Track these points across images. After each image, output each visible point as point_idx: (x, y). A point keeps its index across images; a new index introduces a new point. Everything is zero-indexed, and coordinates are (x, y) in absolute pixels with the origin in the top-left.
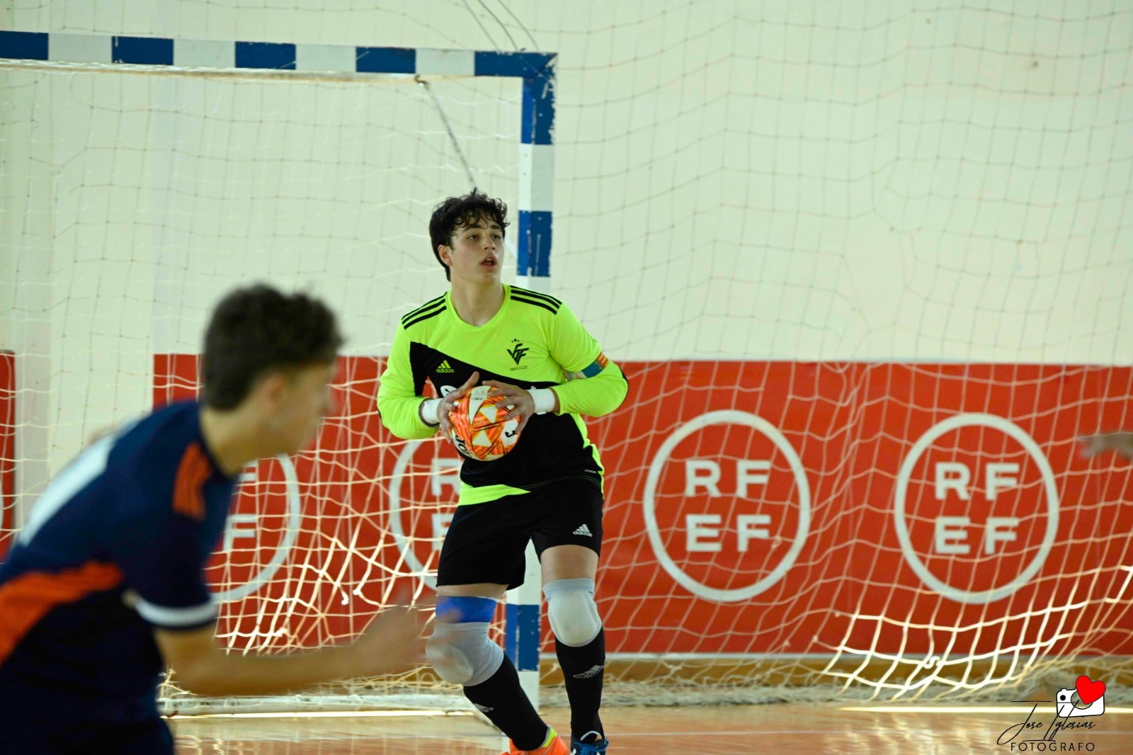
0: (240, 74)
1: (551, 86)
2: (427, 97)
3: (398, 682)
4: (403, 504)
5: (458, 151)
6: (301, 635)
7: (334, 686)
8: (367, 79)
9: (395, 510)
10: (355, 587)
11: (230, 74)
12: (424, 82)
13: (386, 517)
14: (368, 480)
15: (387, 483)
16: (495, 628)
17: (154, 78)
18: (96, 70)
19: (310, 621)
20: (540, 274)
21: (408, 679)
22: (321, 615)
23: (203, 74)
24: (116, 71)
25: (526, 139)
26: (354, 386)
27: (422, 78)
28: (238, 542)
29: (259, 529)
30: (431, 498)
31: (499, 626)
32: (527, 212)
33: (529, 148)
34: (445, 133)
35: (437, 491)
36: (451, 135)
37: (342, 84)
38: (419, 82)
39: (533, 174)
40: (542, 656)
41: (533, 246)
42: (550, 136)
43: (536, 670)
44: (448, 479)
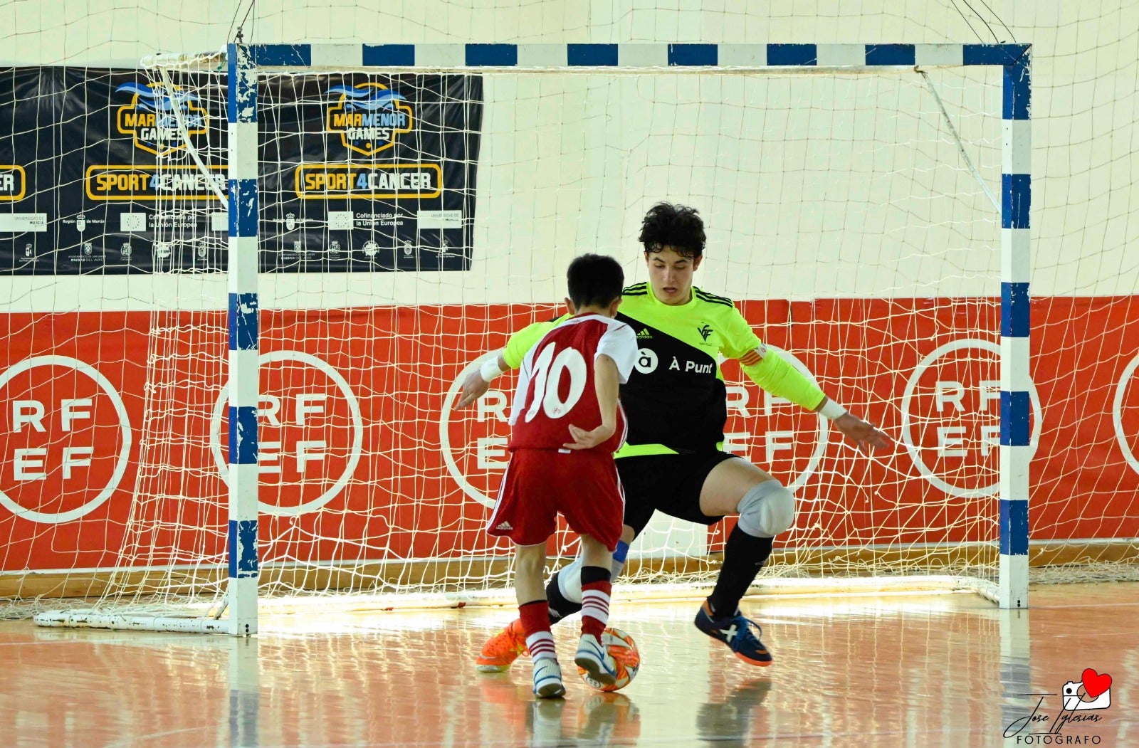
0: (771, 71)
1: (1027, 71)
2: (925, 84)
3: (911, 566)
4: (912, 420)
5: (951, 127)
6: (831, 529)
7: (859, 570)
8: (876, 71)
9: (905, 425)
10: (875, 489)
11: (763, 71)
12: (922, 72)
13: (899, 430)
14: (884, 401)
15: (899, 403)
16: (991, 520)
17: (703, 76)
18: (655, 72)
19: (839, 517)
20: (1021, 227)
21: (919, 564)
22: (847, 512)
23: (741, 72)
24: (672, 72)
25: (1006, 115)
26: (870, 323)
27: (919, 69)
28: (778, 454)
29: (795, 442)
30: (935, 414)
31: (994, 519)
32: (1009, 175)
33: (1010, 123)
34: (939, 112)
35: (940, 408)
36: (945, 114)
37: (854, 76)
38: (918, 72)
39: (1013, 144)
40: (1031, 542)
41: (1015, 204)
42: (1027, 112)
43: (1026, 554)
44: (949, 399)
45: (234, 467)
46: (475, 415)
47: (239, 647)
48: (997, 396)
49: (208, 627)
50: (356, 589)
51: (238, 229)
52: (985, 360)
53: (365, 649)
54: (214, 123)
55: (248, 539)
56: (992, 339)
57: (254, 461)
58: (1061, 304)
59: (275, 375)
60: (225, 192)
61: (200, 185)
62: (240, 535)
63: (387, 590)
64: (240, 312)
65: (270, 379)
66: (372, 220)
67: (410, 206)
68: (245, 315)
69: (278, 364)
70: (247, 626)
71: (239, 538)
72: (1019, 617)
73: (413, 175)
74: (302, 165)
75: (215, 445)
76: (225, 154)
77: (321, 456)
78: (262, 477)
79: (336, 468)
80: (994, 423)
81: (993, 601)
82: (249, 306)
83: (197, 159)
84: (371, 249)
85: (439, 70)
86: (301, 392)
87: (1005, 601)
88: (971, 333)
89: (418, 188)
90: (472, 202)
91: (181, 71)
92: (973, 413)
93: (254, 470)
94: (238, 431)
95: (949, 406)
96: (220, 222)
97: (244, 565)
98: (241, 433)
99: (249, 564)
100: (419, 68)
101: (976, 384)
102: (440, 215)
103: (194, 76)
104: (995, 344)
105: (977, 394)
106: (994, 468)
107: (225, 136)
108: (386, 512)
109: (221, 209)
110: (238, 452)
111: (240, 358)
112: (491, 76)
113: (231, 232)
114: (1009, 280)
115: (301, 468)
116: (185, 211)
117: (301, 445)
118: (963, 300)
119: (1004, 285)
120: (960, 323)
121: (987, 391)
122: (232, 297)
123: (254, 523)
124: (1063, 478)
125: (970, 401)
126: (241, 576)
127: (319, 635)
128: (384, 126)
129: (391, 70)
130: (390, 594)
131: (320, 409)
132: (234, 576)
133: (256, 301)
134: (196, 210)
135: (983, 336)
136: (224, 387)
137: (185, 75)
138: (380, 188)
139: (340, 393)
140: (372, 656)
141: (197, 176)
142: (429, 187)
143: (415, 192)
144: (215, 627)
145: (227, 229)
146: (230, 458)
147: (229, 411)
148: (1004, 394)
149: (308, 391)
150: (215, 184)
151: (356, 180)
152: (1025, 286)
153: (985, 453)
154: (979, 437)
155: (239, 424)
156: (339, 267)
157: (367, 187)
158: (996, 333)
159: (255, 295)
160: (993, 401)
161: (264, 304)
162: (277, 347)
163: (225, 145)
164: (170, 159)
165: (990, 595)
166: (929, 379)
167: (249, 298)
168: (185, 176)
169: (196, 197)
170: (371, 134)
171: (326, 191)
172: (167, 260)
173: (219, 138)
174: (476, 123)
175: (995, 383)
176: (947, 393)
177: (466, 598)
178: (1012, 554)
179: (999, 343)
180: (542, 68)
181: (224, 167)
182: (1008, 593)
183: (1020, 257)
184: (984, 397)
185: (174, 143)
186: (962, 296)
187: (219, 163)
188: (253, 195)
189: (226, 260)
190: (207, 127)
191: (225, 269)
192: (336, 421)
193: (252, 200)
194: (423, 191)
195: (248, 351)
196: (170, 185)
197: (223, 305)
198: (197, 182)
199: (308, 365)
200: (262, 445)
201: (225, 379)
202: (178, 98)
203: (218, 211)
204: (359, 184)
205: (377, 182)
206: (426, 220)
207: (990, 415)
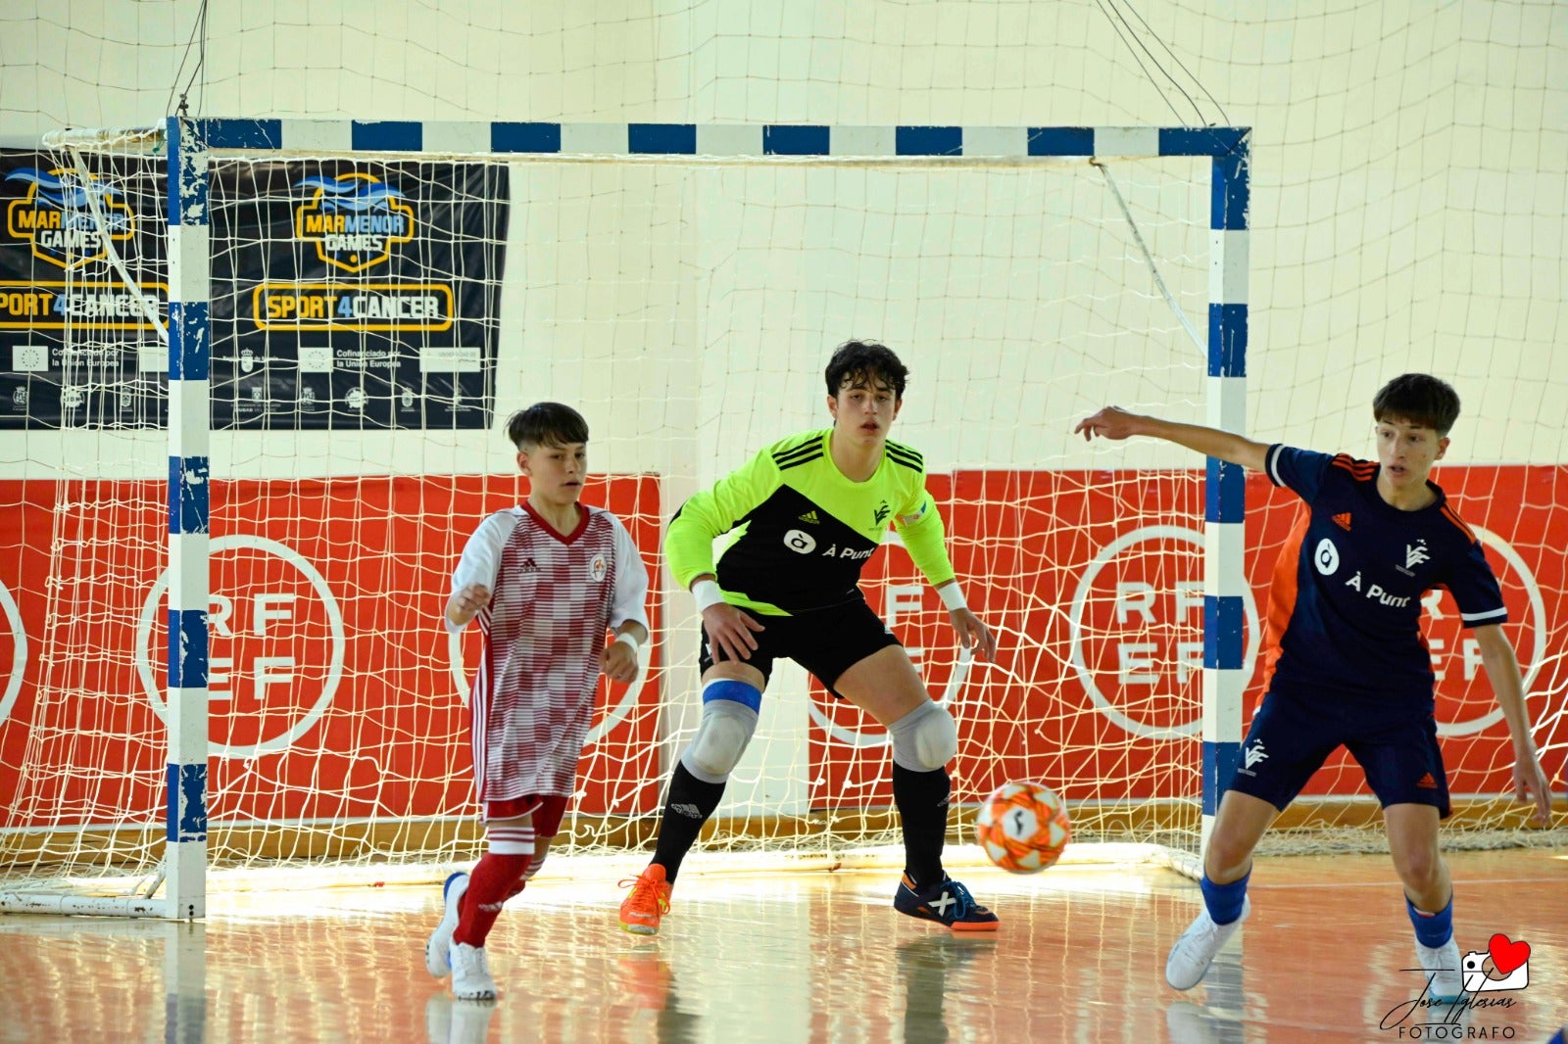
0: (901, 162)
1: (1244, 165)
3: (1083, 829)
4: (1085, 633)
5: (1139, 239)
6: (975, 779)
8: (1040, 163)
9: (1076, 639)
10: (1035, 725)
11: (891, 163)
12: (1100, 165)
13: (1067, 647)
14: (1047, 607)
15: (1067, 610)
16: (1190, 769)
17: (809, 169)
18: (743, 163)
19: (986, 763)
20: (1234, 374)
21: (1092, 827)
22: (998, 757)
23: (861, 163)
24: (768, 163)
25: (1216, 224)
26: (1030, 503)
27: (1098, 161)
29: (929, 663)
30: (1116, 625)
31: (1194, 767)
32: (1218, 305)
33: (1220, 234)
34: (1123, 219)
35: (1123, 618)
36: (1131, 222)
37: (1008, 169)
38: (1094, 165)
39: (1225, 263)
41: (1226, 343)
42: (1244, 221)
44: (1134, 605)
45: (174, 693)
47: (179, 935)
48: (1200, 602)
49: (136, 908)
50: (333, 856)
51: (182, 369)
52: (1182, 553)
53: (344, 938)
54: (148, 226)
55: (194, 788)
56: (1192, 525)
57: (203, 684)
59: (228, 567)
60: (163, 319)
61: (124, 310)
62: (183, 783)
63: (377, 858)
64: (185, 483)
65: (224, 573)
66: (361, 359)
67: (411, 341)
68: (191, 485)
69: (231, 553)
70: (191, 906)
71: (181, 787)
73: (414, 299)
74: (264, 283)
75: (144, 663)
76: (164, 269)
77: (289, 678)
78: (212, 705)
79: (309, 693)
80: (1194, 638)
81: (1191, 878)
82: (197, 475)
83: (124, 275)
84: (358, 399)
86: (261, 590)
88: (1164, 518)
89: (421, 317)
90: (495, 338)
91: (101, 153)
92: (1166, 625)
93: (202, 695)
94: (181, 643)
95: (1135, 616)
97: (188, 824)
98: (185, 645)
99: (195, 823)
100: (428, 155)
101: (1171, 586)
102: (451, 354)
103: (120, 160)
104: (1198, 533)
105: (1172, 598)
106: (1195, 699)
107: (163, 242)
108: (375, 753)
109: (158, 342)
110: (181, 672)
111: (184, 543)
112: (521, 166)
113: (173, 374)
115: (261, 693)
116: (107, 345)
117: (262, 663)
118: (1153, 473)
120: (1150, 503)
121: (1186, 596)
122: (173, 461)
123: (202, 766)
125: (1164, 608)
126: (184, 839)
127: (283, 919)
128: (375, 233)
129: (388, 156)
130: (380, 864)
131: (288, 614)
132: (175, 838)
133: (207, 467)
134: (122, 343)
135: (1181, 522)
137: (106, 160)
138: (369, 316)
139: (314, 593)
140: (355, 946)
142: (436, 316)
143: (417, 322)
144: (146, 907)
145: (166, 369)
146: (169, 681)
147: (167, 616)
148: (1208, 599)
149: (271, 590)
150: (147, 307)
151: (336, 305)
153: (1181, 678)
154: (1174, 657)
155: (183, 634)
156: (314, 423)
157: (352, 315)
158: (1198, 518)
159: (205, 459)
160: (1194, 609)
161: (217, 472)
162: (231, 530)
163: (164, 255)
164: (85, 273)
165: (1187, 867)
166: (1106, 578)
167: (198, 464)
168: (106, 297)
170: (358, 243)
171: (298, 320)
172: (81, 413)
173: (155, 246)
174: (500, 230)
175: (1197, 584)
176: (1134, 597)
179: (1202, 530)
180: (591, 156)
181: (163, 285)
184: (1182, 604)
185: (90, 252)
186: (1152, 467)
188: (203, 323)
189: (165, 414)
191: (164, 423)
192: (309, 631)
193: (201, 331)
194: (428, 322)
195: (195, 534)
196: (83, 309)
197: (162, 473)
198: (119, 305)
199: (271, 555)
200: (213, 661)
202: (93, 190)
203: (154, 345)
204: (341, 310)
205: (363, 307)
206: (433, 360)
207: (1189, 628)
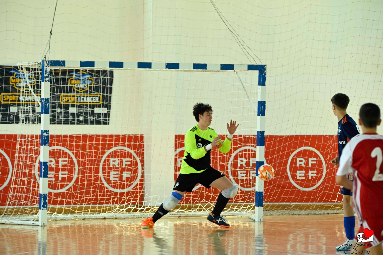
0: (194, 71)
1: (265, 72)
2: (237, 75)
4: (231, 169)
5: (244, 88)
8: (223, 72)
11: (192, 71)
12: (236, 72)
15: (228, 164)
16: (253, 197)
17: (175, 72)
18: (162, 70)
20: (263, 116)
23: (186, 71)
24: (167, 71)
25: (259, 85)
27: (235, 71)
32: (260, 101)
33: (260, 87)
35: (239, 166)
36: (242, 84)
38: (235, 72)
39: (261, 93)
40: (264, 203)
41: (261, 109)
42: (265, 84)
43: (262, 206)
44: (241, 163)
45: (41, 179)
46: (109, 165)
47: (42, 229)
48: (255, 162)
49: (33, 224)
51: (44, 112)
52: (252, 152)
54: (38, 82)
55: (45, 199)
56: (254, 146)
57: (47, 177)
58: (271, 137)
59: (53, 153)
60: (40, 101)
61: (33, 99)
62: (43, 198)
64: (44, 135)
65: (52, 154)
66: (82, 110)
67: (93, 107)
68: (46, 136)
69: (54, 150)
70: (44, 223)
71: (42, 198)
72: (260, 224)
73: (93, 98)
74: (62, 94)
75: (36, 172)
76: (40, 91)
77: (66, 176)
78: (49, 181)
79: (70, 179)
80: (254, 170)
81: (253, 220)
82: (47, 134)
83: (32, 92)
84: (81, 118)
85: (101, 69)
86: (60, 157)
87: (256, 220)
88: (248, 145)
89: (95, 101)
90: (110, 106)
91: (28, 67)
92: (248, 167)
93: (47, 179)
94: (43, 169)
95: (242, 165)
96: (39, 110)
97: (44, 206)
98: (44, 169)
99: (45, 206)
100: (95, 68)
101: (249, 159)
102: (101, 109)
103: (32, 68)
104: (255, 148)
105: (249, 162)
106: (254, 182)
107: (41, 85)
109: (39, 106)
110: (43, 174)
111: (44, 148)
112: (116, 70)
113: (42, 113)
114: (259, 130)
115: (60, 179)
116: (29, 106)
117: (60, 173)
118: (246, 136)
119: (258, 132)
120: (245, 142)
121: (252, 161)
122: (42, 131)
123: (47, 194)
124: (272, 186)
125: (248, 164)
126: (43, 209)
128: (86, 84)
129: (88, 68)
131: (66, 163)
132: (41, 209)
133: (49, 132)
134: (32, 106)
135: (252, 146)
136: (39, 156)
137: (29, 68)
138: (84, 101)
139: (72, 158)
141: (32, 97)
142: (98, 101)
143: (94, 102)
144: (35, 223)
145: (41, 112)
146: (40, 176)
147: (40, 163)
148: (257, 162)
149: (62, 157)
150: (38, 99)
151: (77, 99)
152: (263, 132)
153: (251, 178)
154: (250, 174)
155: (43, 167)
156: (72, 123)
157: (80, 101)
158: (255, 145)
159: (48, 131)
160: (254, 164)
161: (51, 133)
162: (54, 145)
163: (41, 88)
164: (24, 92)
165: (252, 217)
166: (236, 158)
167: (47, 131)
168: (29, 97)
169: (32, 103)
170: (82, 86)
171: (69, 102)
172: (23, 120)
173: (39, 86)
174: (111, 84)
175: (255, 159)
176: (241, 161)
177: (106, 216)
178: (259, 206)
179: (256, 148)
180: (131, 69)
181: (40, 94)
182: (257, 217)
183: (262, 124)
184: (251, 163)
185: (26, 87)
186: (245, 134)
187: (38, 93)
188: (48, 102)
189: (40, 120)
190: (36, 83)
191: (40, 123)
192: (70, 166)
193: (48, 104)
194: (96, 102)
195: (46, 146)
196: (25, 99)
197: (39, 133)
198: (32, 98)
199: (63, 150)
200: (49, 172)
201: (40, 153)
202: (27, 75)
203: (38, 107)
205: (83, 99)
206: (97, 110)
207: (253, 168)
